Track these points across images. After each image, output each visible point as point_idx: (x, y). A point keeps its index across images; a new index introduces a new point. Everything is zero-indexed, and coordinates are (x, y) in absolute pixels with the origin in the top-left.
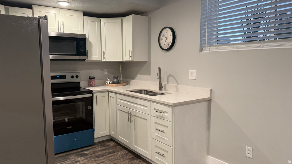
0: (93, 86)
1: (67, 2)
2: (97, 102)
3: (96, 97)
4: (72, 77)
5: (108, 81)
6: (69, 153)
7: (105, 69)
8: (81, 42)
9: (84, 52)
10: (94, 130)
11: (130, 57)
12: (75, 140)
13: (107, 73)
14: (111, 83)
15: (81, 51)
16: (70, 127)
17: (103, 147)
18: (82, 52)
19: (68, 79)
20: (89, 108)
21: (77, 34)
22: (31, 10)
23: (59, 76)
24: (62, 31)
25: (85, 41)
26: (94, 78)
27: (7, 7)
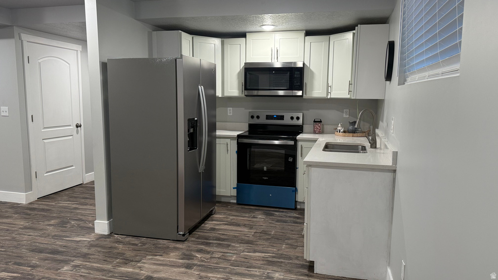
2: (302, 154)
3: (302, 147)
4: (292, 118)
5: (339, 128)
7: (345, 110)
8: (296, 73)
9: (298, 85)
10: (296, 190)
11: (349, 91)
12: (271, 195)
13: (348, 116)
14: (342, 131)
15: (295, 84)
16: (266, 178)
17: (301, 215)
19: (287, 121)
20: (291, 160)
21: (291, 63)
22: (244, 39)
23: (277, 116)
24: (276, 60)
25: (301, 71)
26: (321, 122)
27: (223, 39)
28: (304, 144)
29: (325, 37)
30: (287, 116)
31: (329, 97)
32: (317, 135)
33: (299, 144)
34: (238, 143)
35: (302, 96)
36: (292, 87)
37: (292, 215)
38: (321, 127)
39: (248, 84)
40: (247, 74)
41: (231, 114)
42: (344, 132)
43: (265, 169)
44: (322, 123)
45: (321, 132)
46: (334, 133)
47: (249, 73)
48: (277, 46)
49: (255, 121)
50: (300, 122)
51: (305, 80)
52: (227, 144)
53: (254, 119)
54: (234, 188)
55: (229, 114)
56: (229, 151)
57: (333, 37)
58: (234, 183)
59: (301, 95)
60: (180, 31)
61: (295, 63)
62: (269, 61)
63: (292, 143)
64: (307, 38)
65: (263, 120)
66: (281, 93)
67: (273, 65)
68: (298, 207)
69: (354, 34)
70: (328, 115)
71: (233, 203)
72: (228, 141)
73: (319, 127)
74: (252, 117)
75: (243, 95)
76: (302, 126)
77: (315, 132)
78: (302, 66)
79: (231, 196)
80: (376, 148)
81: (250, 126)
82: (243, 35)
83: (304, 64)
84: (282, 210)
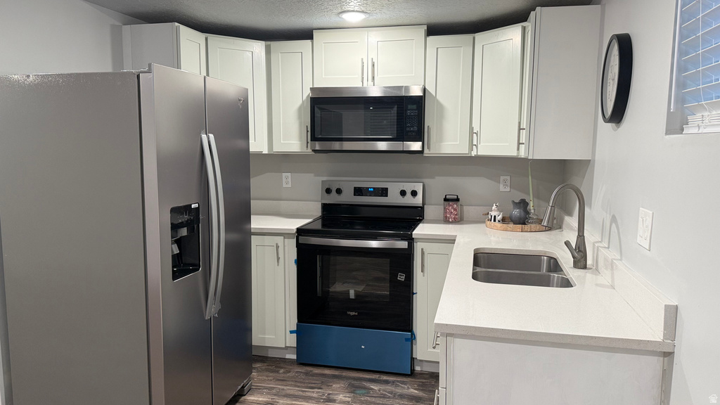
0: (450, 220)
1: (363, 12)
2: (423, 266)
3: (423, 253)
4: (403, 193)
5: (493, 214)
6: (344, 374)
7: (502, 178)
8: (410, 107)
9: (413, 131)
10: (413, 337)
11: (519, 144)
12: (363, 347)
13: (508, 189)
14: (499, 218)
15: (408, 129)
16: (354, 313)
18: (411, 131)
19: (393, 198)
20: (401, 277)
21: (400, 88)
22: (309, 41)
23: (374, 188)
24: (370, 82)
25: (419, 102)
26: (457, 200)
27: (269, 43)
28: (427, 247)
29: (466, 38)
30: (394, 189)
31: (474, 153)
32: (451, 225)
33: (418, 247)
34: (299, 245)
35: (421, 152)
36: (402, 136)
37: (405, 391)
38: (459, 210)
39: (317, 129)
40: (316, 109)
41: (290, 186)
42: (504, 220)
43: (352, 294)
44: (459, 203)
45: (459, 220)
46: (484, 222)
47: (321, 109)
48: (373, 55)
49: (333, 199)
50: (418, 201)
51: (428, 121)
52: (278, 247)
53: (331, 195)
54: (291, 332)
55: (284, 185)
56: (281, 260)
57: (481, 37)
58: (293, 322)
59: (420, 149)
60: (177, 24)
61: (407, 88)
62: (359, 85)
63: (403, 244)
64: (431, 38)
65: (348, 197)
66: (382, 146)
67: (365, 92)
68: (418, 368)
69: (524, 29)
70: (472, 187)
71: (291, 361)
72: (279, 240)
73: (455, 210)
74: (328, 191)
75: (309, 150)
76: (422, 208)
77: (446, 221)
78: (421, 94)
79: (287, 348)
80: (585, 267)
81: (325, 207)
82: (307, 35)
83: (425, 90)
84: (385, 378)
